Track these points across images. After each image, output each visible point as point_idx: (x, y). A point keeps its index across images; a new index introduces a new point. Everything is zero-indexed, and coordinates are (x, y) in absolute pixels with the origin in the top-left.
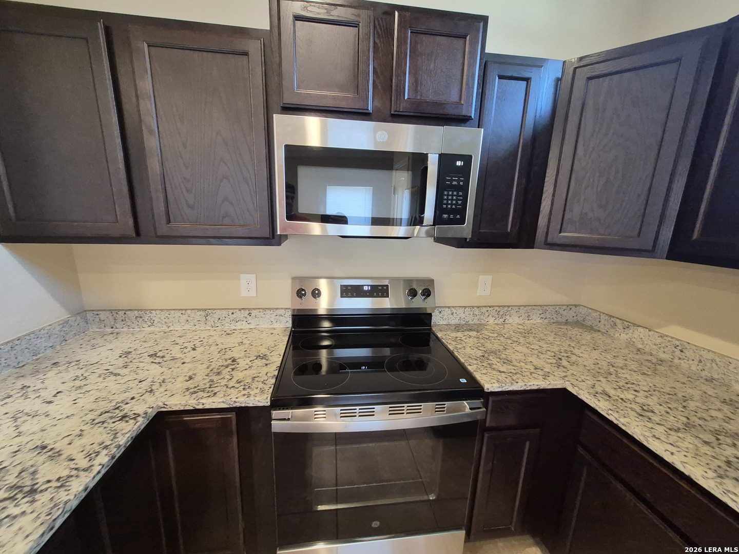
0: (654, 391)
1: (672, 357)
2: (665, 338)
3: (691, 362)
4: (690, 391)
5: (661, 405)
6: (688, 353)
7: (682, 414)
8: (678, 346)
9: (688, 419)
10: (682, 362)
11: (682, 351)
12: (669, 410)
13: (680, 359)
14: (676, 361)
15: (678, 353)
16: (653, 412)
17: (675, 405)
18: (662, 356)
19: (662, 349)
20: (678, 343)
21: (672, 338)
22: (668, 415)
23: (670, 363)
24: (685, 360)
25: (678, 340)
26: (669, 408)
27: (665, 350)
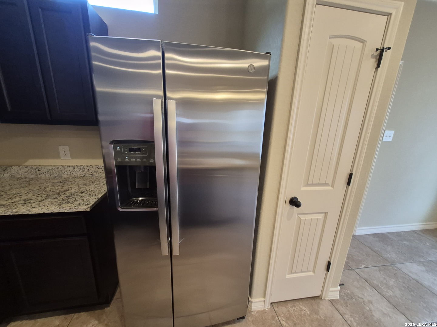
0: (30, 191)
1: (36, 175)
2: (28, 167)
3: (45, 174)
4: (47, 185)
5: (34, 195)
6: (42, 170)
7: (45, 194)
8: (36, 169)
9: (47, 194)
10: (41, 175)
11: (39, 170)
12: (38, 195)
13: (40, 174)
14: (39, 176)
15: (38, 172)
16: (31, 200)
17: (41, 192)
18: (32, 176)
19: (30, 173)
20: (35, 167)
21: (32, 166)
22: (38, 197)
23: (36, 178)
24: (42, 174)
25: (34, 166)
26: (38, 194)
27: (32, 173)
